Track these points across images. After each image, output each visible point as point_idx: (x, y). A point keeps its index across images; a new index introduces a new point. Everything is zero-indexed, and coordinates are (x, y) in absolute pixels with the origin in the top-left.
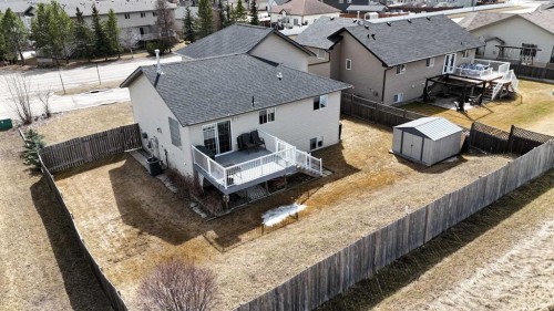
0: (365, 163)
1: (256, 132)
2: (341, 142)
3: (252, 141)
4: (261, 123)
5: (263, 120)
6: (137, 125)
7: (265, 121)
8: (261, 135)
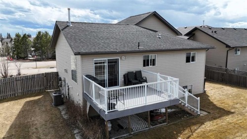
0: (235, 108)
1: (140, 72)
2: (205, 92)
3: (136, 79)
4: (144, 66)
5: (146, 63)
6: (57, 73)
7: (148, 65)
8: (144, 75)
